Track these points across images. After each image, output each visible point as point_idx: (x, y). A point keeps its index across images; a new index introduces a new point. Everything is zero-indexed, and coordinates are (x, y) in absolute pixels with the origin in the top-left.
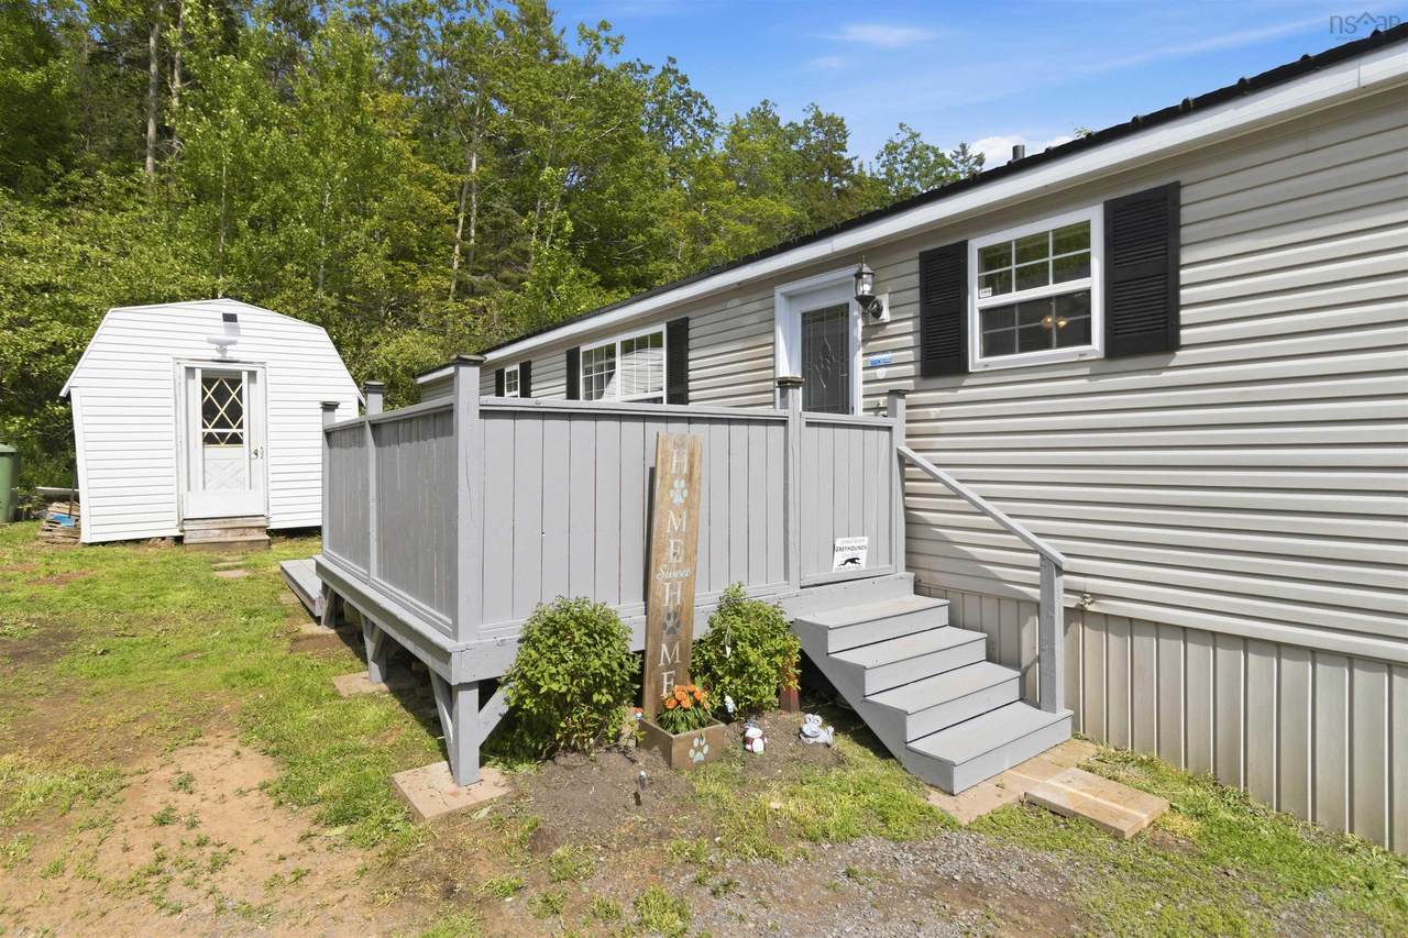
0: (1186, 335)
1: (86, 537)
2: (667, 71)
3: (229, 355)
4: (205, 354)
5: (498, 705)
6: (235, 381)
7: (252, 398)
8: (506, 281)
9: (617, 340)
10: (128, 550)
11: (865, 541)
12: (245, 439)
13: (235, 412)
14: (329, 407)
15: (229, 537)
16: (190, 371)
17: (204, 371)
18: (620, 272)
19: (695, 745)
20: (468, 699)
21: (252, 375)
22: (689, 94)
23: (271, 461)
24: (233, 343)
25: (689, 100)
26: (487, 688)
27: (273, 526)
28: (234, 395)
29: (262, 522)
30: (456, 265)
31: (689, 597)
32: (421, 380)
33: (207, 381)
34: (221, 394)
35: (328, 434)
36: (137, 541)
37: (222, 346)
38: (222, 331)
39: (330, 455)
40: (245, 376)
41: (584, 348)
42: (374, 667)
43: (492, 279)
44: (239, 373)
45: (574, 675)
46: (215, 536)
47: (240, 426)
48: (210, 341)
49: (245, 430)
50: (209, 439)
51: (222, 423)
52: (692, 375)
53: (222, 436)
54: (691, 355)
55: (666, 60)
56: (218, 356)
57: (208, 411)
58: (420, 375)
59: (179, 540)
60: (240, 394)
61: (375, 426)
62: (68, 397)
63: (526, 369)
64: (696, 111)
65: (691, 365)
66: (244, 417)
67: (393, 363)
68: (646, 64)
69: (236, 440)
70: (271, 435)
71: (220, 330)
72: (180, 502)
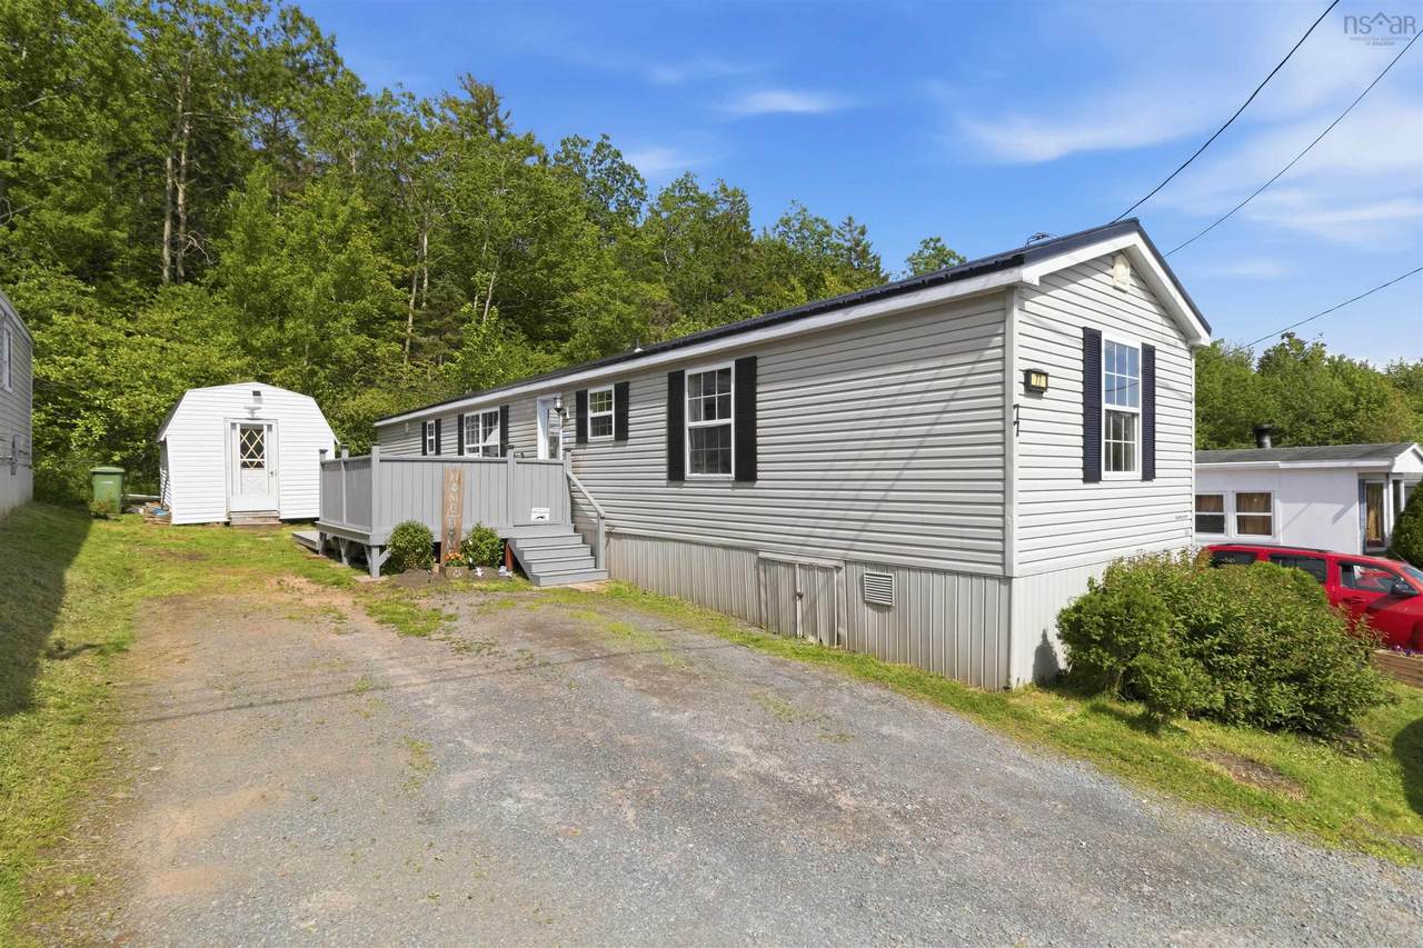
0: (630, 434)
1: (175, 521)
2: (601, 146)
3: (256, 416)
4: (243, 416)
5: (386, 555)
6: (259, 431)
7: (269, 441)
8: (448, 341)
9: (480, 413)
10: (199, 528)
11: (548, 510)
12: (266, 465)
13: (259, 449)
14: (323, 452)
15: (258, 522)
16: (233, 425)
17: (241, 425)
18: (547, 328)
19: (456, 572)
20: (375, 551)
21: (270, 427)
22: (622, 166)
23: (282, 478)
24: (259, 408)
25: (622, 173)
26: (382, 549)
27: (282, 517)
28: (259, 438)
29: (275, 514)
30: (409, 330)
31: (460, 525)
32: (377, 424)
33: (243, 431)
34: (251, 438)
35: (323, 464)
36: (203, 524)
37: (252, 410)
38: (252, 401)
39: (324, 476)
40: (265, 428)
41: (466, 415)
42: (345, 559)
43: (437, 339)
44: (262, 426)
45: (410, 542)
46: (249, 521)
47: (262, 457)
48: (245, 408)
49: (265, 460)
50: (244, 465)
51: (252, 456)
52: (510, 435)
53: (252, 463)
54: (510, 425)
55: (601, 137)
56: (249, 416)
57: (244, 448)
58: (376, 421)
59: (227, 524)
60: (262, 439)
61: (345, 463)
62: (165, 441)
63: (438, 423)
64: (628, 182)
65: (510, 429)
66: (265, 451)
67: (357, 412)
68: (584, 140)
69: (260, 465)
70: (281, 463)
71: (251, 401)
72: (228, 501)
